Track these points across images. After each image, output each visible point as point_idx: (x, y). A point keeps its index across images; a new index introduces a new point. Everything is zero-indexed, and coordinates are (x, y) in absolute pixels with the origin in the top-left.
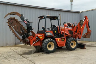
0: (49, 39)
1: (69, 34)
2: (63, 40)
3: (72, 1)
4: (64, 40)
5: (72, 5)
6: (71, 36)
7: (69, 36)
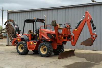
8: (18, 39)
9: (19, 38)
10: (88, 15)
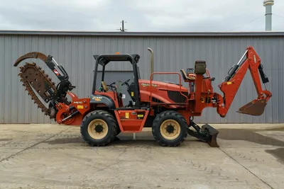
0: (101, 112)
1: (167, 102)
2: (139, 116)
3: (269, 4)
4: (142, 116)
5: (269, 14)
6: (174, 107)
7: (168, 105)
8: (79, 104)
9: (84, 104)
10: (255, 54)
